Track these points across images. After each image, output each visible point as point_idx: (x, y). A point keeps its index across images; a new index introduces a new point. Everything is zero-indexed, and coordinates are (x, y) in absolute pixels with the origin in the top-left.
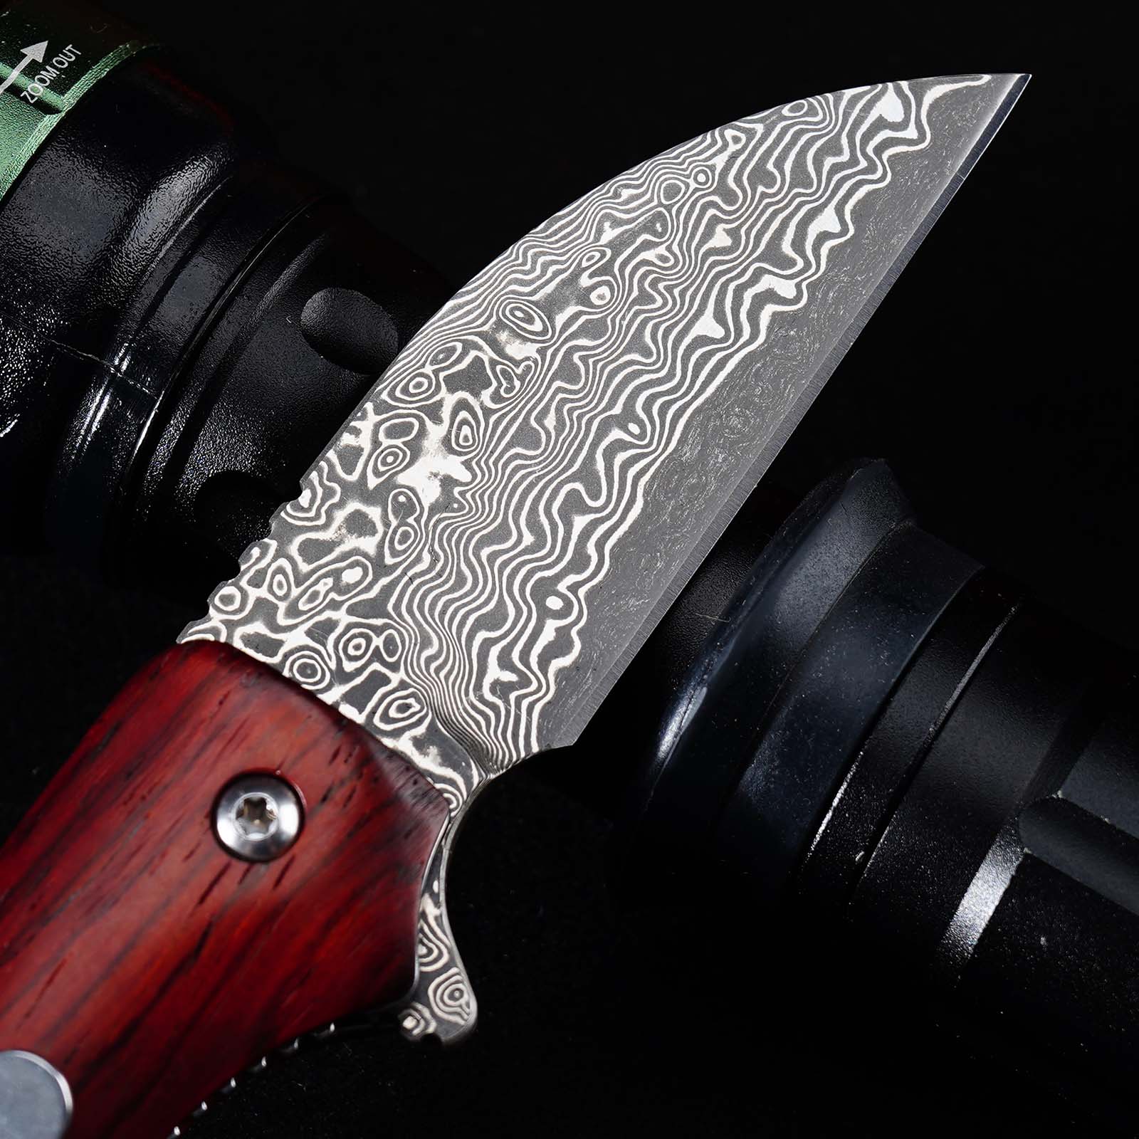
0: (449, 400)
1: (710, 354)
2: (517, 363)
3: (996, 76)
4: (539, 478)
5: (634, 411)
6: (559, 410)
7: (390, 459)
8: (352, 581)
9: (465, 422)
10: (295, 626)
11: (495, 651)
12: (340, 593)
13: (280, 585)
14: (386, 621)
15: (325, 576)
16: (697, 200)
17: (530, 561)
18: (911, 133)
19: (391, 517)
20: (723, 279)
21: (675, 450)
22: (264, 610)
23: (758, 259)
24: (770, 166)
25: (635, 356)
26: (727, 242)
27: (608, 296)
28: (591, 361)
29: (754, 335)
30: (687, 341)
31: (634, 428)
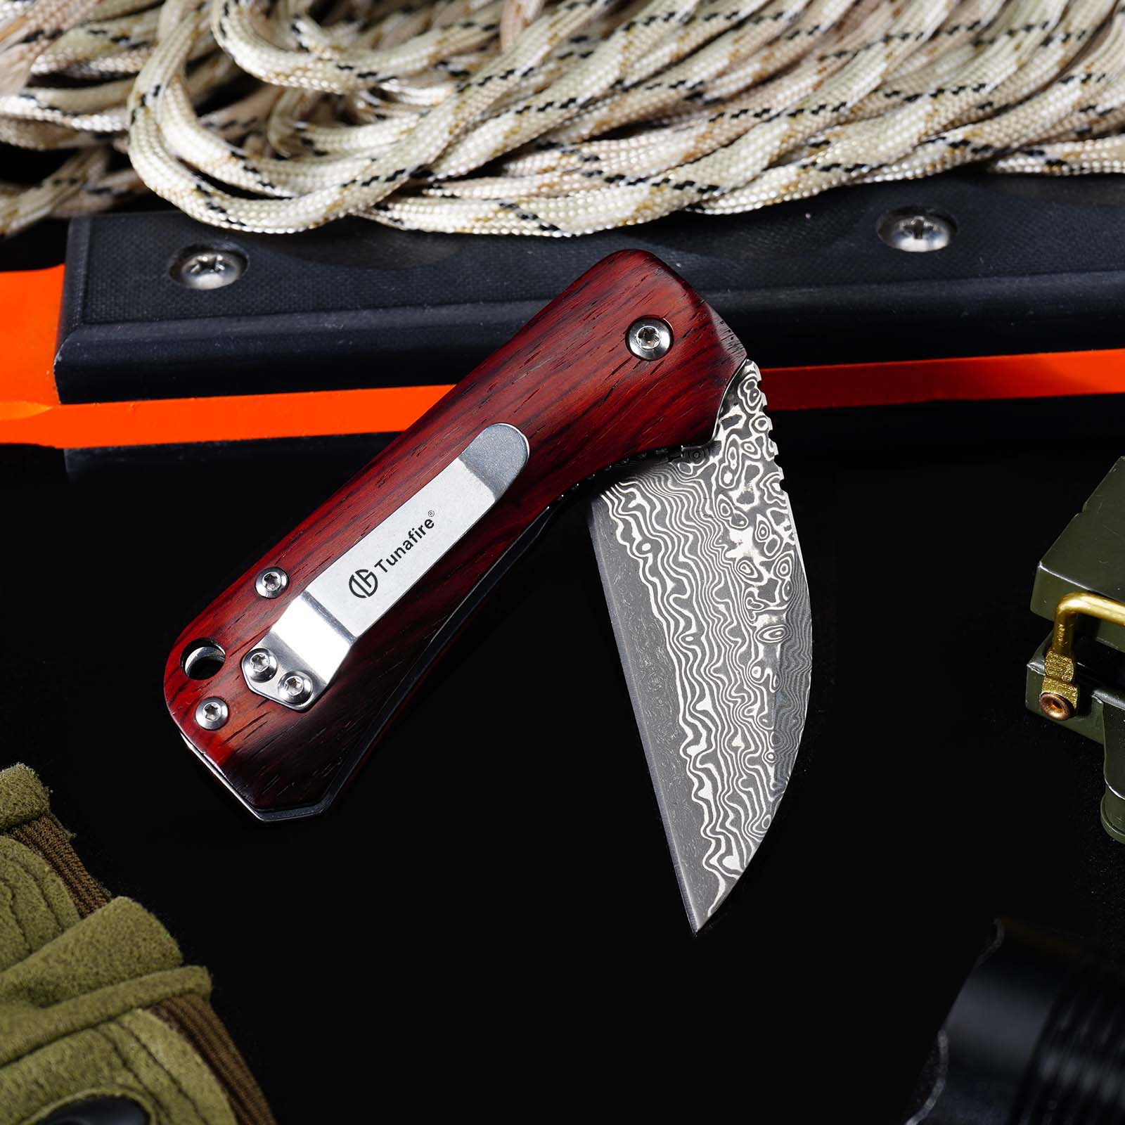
0: (767, 576)
1: (693, 697)
2: (758, 614)
3: (706, 920)
4: (702, 584)
5: (696, 645)
6: (724, 615)
7: (763, 532)
8: (726, 475)
9: (752, 573)
10: (727, 440)
11: (648, 508)
12: (725, 467)
13: (749, 448)
14: (697, 475)
15: (737, 467)
16: (763, 746)
17: (672, 552)
18: (714, 861)
19: (739, 512)
20: (720, 728)
21: (666, 647)
22: (744, 433)
23: (716, 750)
24: (751, 789)
25: (719, 665)
26: (734, 744)
27: (754, 675)
28: (733, 645)
29: (685, 720)
30: (707, 691)
31: (690, 639)
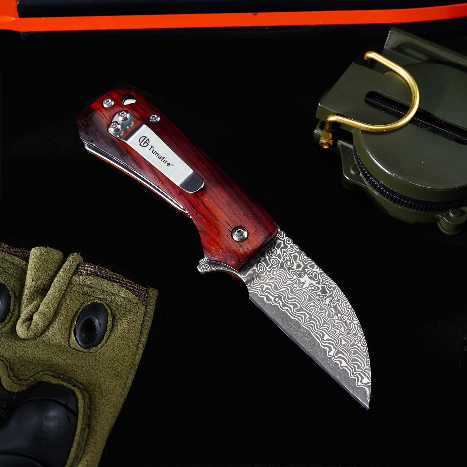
0: (320, 286)
1: (321, 337)
2: (325, 300)
3: (369, 403)
4: (302, 300)
5: (312, 320)
6: (314, 306)
7: (310, 274)
8: (288, 263)
9: (315, 288)
10: (281, 252)
11: (270, 287)
12: (286, 261)
13: (290, 250)
14: (279, 268)
15: (290, 258)
16: (352, 339)
17: (286, 296)
18: (360, 384)
19: (299, 272)
20: (335, 342)
21: (302, 327)
22: (285, 247)
23: (338, 349)
24: (357, 355)
25: (323, 322)
26: (343, 344)
27: (335, 319)
28: (323, 314)
29: (323, 345)
30: (324, 333)
31: (308, 320)
